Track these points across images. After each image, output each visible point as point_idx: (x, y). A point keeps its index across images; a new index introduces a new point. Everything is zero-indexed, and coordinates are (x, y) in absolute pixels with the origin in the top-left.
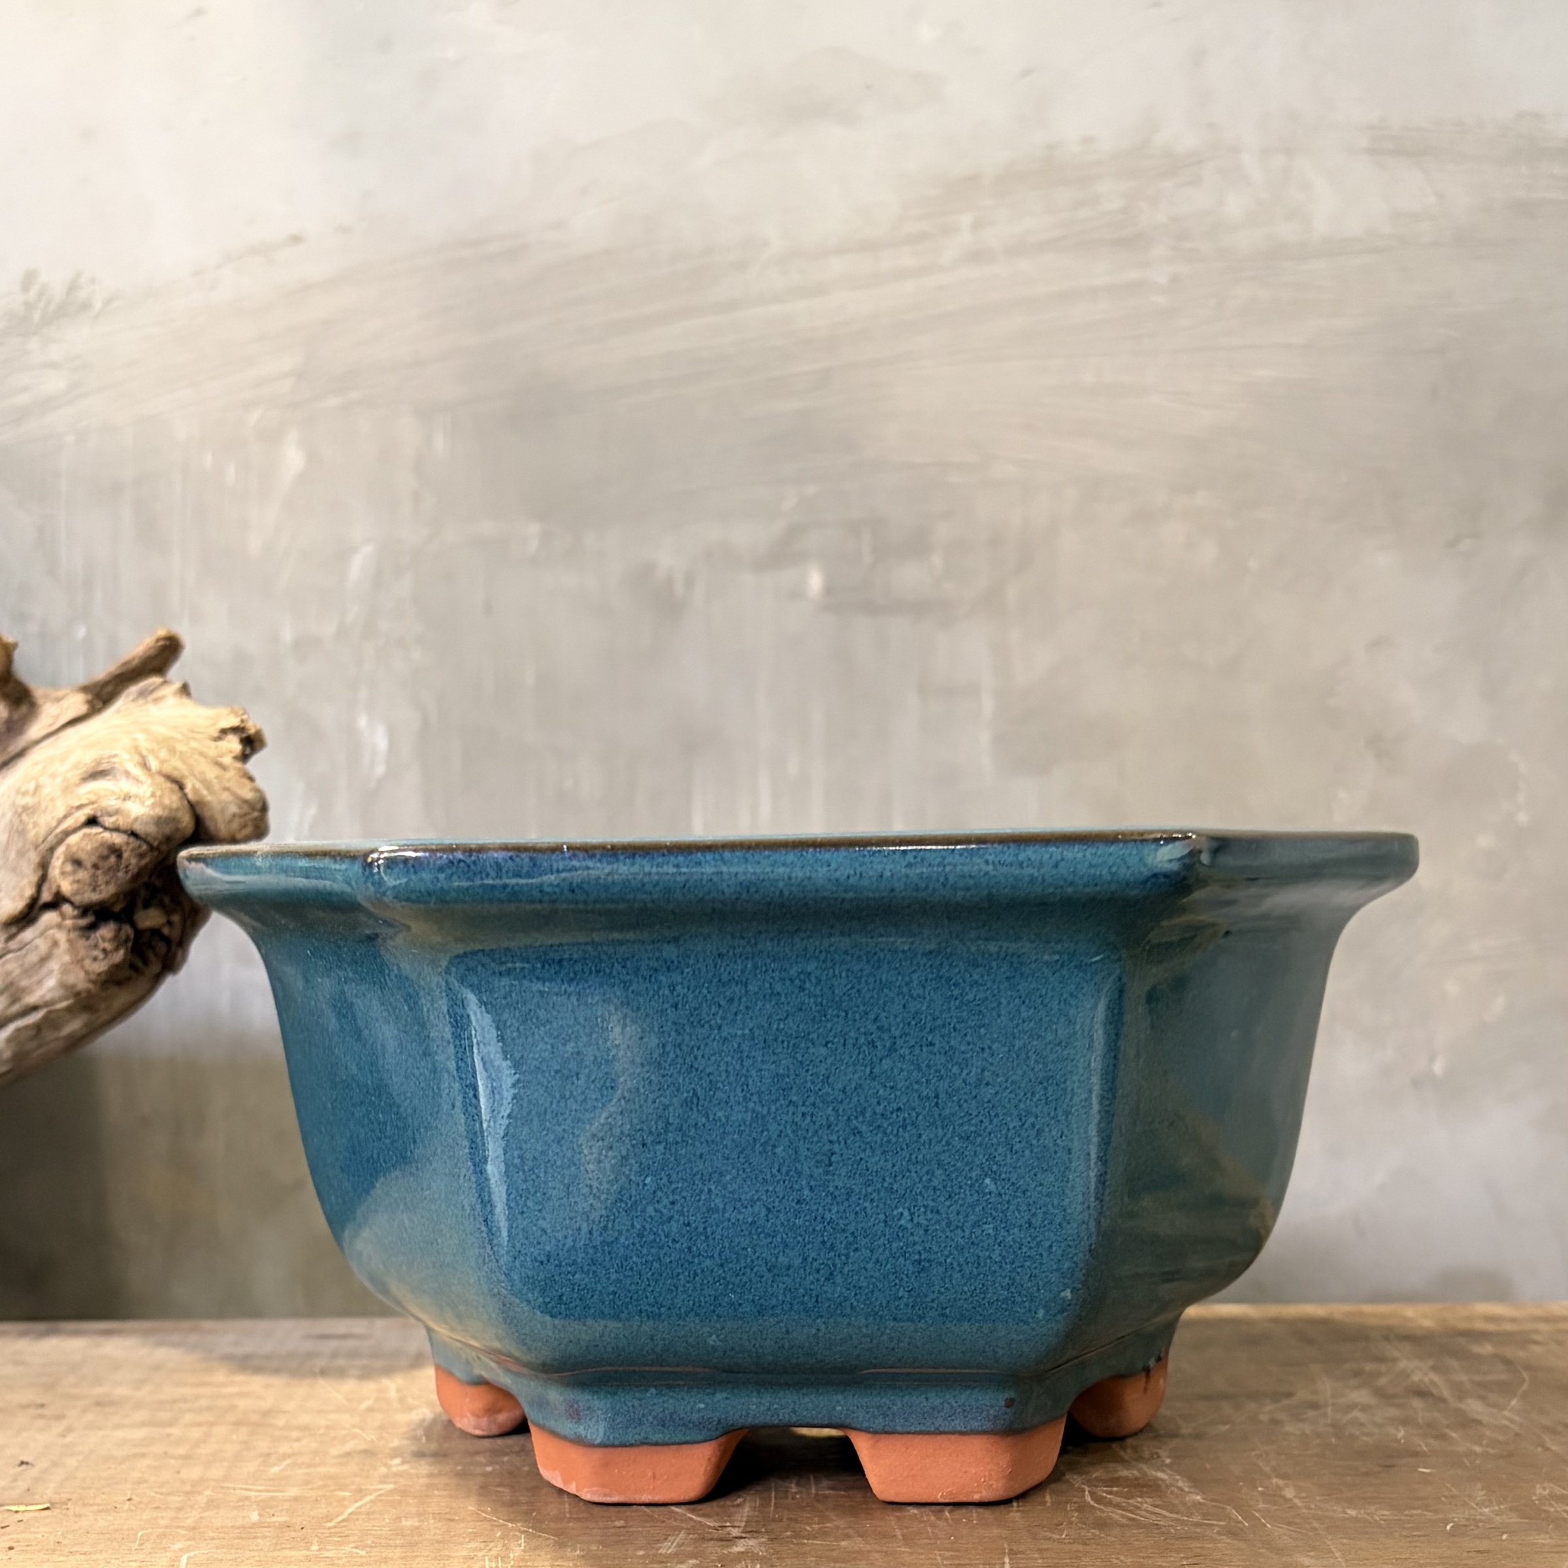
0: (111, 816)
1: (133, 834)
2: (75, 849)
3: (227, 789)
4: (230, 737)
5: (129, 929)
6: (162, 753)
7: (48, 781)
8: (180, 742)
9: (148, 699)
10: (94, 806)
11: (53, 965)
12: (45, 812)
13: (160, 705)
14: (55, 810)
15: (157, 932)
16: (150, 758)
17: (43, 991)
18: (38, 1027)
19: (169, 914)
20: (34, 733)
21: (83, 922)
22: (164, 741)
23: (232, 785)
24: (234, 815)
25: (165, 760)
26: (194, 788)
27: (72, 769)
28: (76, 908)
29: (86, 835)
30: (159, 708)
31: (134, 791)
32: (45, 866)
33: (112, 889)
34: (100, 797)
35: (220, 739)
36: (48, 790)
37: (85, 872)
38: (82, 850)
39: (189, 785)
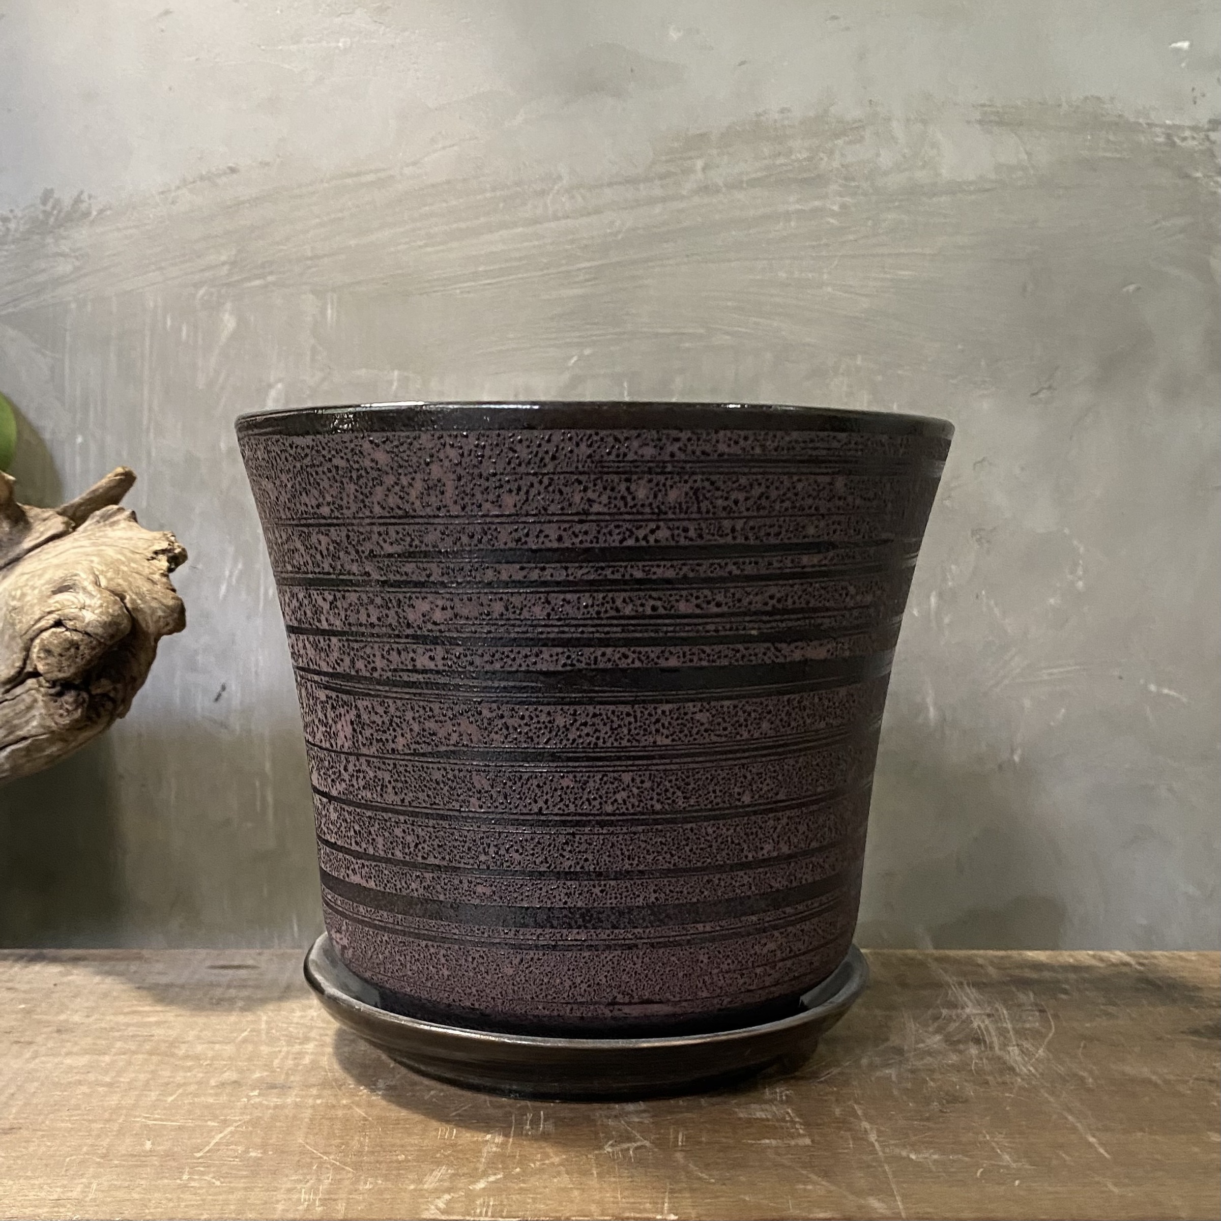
0: (71, 620)
1: (87, 634)
2: (46, 642)
3: (155, 599)
4: (160, 556)
5: (85, 695)
6: (110, 575)
7: (29, 591)
8: (123, 563)
9: (107, 522)
10: (59, 612)
11: (35, 712)
12: (26, 614)
13: (115, 527)
14: (33, 613)
15: (105, 695)
16: (101, 577)
17: (29, 728)
18: (27, 749)
19: (114, 682)
20: (27, 544)
21: (53, 691)
22: (112, 563)
23: (159, 596)
24: (160, 617)
25: (112, 579)
26: (133, 601)
27: (45, 584)
28: (47, 681)
29: (54, 633)
30: (114, 530)
31: (88, 602)
32: (27, 649)
33: (72, 670)
34: (64, 606)
35: (153, 558)
36: (28, 598)
37: (53, 658)
38: (51, 643)
39: (128, 597)
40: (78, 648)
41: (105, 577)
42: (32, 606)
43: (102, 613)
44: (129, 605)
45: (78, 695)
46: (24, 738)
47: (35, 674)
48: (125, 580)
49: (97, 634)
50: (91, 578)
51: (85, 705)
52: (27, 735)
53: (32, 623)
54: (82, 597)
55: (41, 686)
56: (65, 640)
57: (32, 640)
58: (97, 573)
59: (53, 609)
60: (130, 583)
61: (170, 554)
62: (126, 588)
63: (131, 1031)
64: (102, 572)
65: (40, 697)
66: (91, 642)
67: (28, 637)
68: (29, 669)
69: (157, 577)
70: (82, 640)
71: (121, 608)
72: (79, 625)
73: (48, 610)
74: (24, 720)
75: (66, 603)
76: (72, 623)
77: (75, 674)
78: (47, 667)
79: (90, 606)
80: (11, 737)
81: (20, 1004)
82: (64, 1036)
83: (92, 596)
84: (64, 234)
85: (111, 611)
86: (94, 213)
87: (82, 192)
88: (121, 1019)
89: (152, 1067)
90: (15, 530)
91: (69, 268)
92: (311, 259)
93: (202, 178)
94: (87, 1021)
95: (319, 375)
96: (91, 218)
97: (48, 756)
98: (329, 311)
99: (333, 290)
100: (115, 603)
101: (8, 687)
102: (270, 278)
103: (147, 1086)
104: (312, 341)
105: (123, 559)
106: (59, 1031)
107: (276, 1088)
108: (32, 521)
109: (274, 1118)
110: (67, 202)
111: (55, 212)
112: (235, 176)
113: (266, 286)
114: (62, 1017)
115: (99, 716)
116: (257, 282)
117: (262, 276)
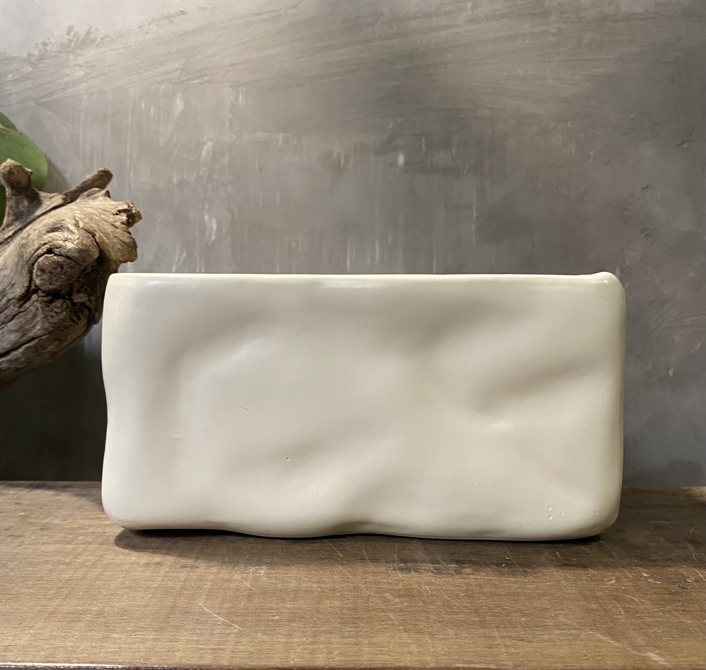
0: (57, 248)
1: (68, 257)
2: (41, 264)
3: (116, 237)
4: (122, 214)
5: (69, 303)
6: (86, 220)
7: (32, 232)
8: (96, 215)
9: (91, 197)
10: (50, 244)
11: (38, 319)
12: (29, 247)
13: (96, 200)
14: (34, 245)
15: (83, 304)
16: (80, 222)
17: (36, 331)
18: (35, 347)
19: (89, 296)
20: (38, 212)
21: (46, 299)
22: (88, 214)
23: (119, 235)
24: (119, 249)
25: (87, 223)
26: (100, 236)
27: (43, 227)
28: (43, 292)
29: (46, 257)
30: (93, 202)
31: (70, 237)
32: (31, 272)
33: (59, 283)
34: (54, 240)
35: (117, 214)
36: (32, 236)
37: (46, 275)
38: (44, 264)
39: (97, 235)
40: (62, 268)
41: (83, 222)
42: (33, 241)
43: (78, 243)
44: (98, 240)
45: (64, 303)
46: (33, 339)
47: (37, 290)
48: (96, 224)
49: (74, 257)
50: (73, 221)
51: (69, 310)
52: (35, 336)
53: (33, 252)
54: (66, 234)
55: (39, 297)
56: (54, 262)
57: (33, 264)
58: (77, 219)
59: (46, 241)
60: (99, 226)
61: (129, 213)
62: (97, 229)
63: (91, 530)
64: (81, 219)
65: (39, 305)
66: (71, 263)
67: (30, 262)
68: (33, 287)
69: (118, 224)
70: (65, 261)
71: (92, 241)
72: (63, 251)
73: (43, 242)
74: (32, 325)
75: (55, 237)
76: (58, 250)
77: (61, 286)
78: (42, 282)
79: (70, 239)
80: (25, 338)
81: (22, 512)
82: (45, 533)
83: (72, 233)
84: (81, 53)
85: (85, 242)
86: (98, 40)
87: (91, 28)
88: (87, 522)
89: (101, 553)
90: (31, 206)
91: (82, 73)
92: (230, 66)
93: (164, 17)
94: (63, 523)
95: (234, 136)
96: (97, 43)
97: (50, 352)
98: (241, 98)
99: (243, 85)
100: (88, 237)
101: (21, 302)
102: (206, 78)
103: (94, 565)
104: (231, 116)
105: (96, 212)
106: (42, 529)
107: (187, 567)
108: (42, 199)
109: (183, 588)
110: (82, 33)
111: (75, 40)
112: (184, 16)
113: (202, 83)
114: (46, 521)
115: (79, 318)
116: (197, 81)
117: (200, 77)
